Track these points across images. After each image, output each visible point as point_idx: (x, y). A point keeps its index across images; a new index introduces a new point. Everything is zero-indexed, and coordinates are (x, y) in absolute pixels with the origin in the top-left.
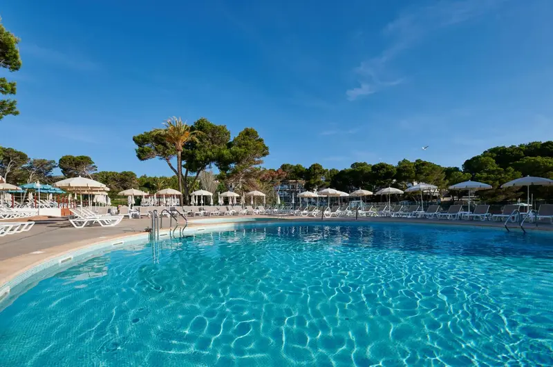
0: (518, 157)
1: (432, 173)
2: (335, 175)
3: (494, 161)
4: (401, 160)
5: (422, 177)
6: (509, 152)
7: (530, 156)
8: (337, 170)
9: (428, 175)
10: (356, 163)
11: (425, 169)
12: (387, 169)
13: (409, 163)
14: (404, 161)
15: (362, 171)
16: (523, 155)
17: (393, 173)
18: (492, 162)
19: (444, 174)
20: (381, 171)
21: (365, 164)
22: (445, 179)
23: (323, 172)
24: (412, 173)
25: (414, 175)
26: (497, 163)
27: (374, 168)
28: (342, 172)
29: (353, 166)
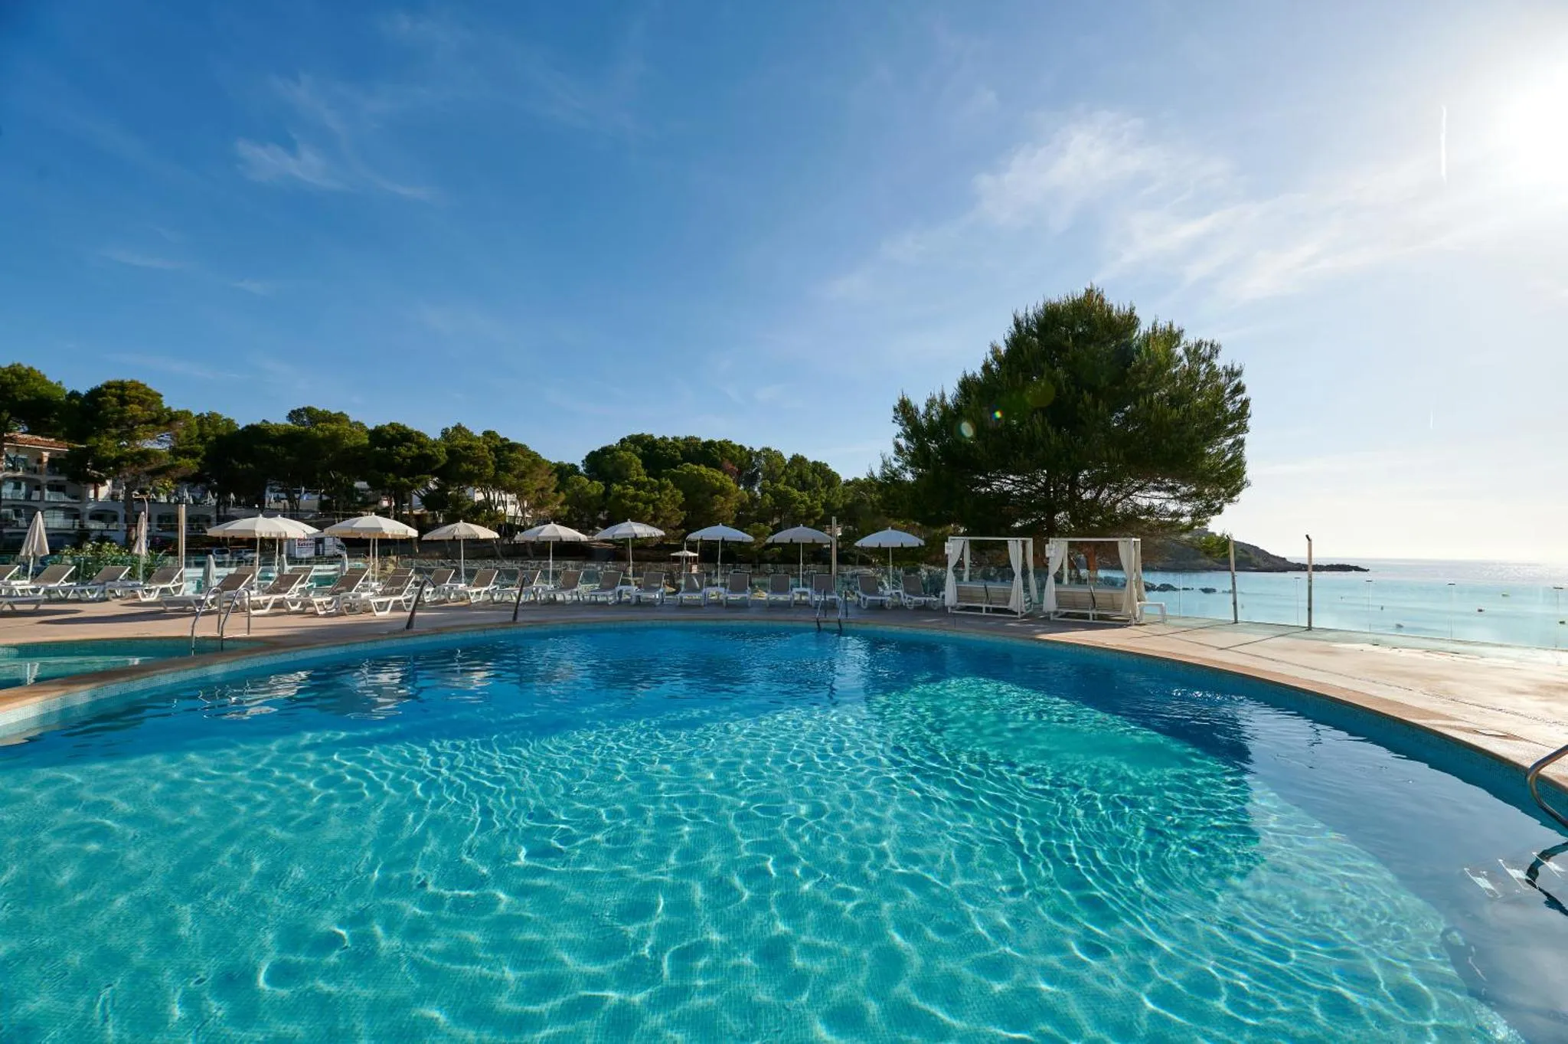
0: (673, 463)
1: (532, 472)
2: (219, 438)
3: (640, 461)
4: (450, 425)
5: (510, 479)
6: (660, 448)
7: (694, 463)
8: (230, 422)
9: (522, 476)
10: (308, 411)
11: (517, 460)
12: (421, 446)
13: (468, 435)
14: (458, 428)
15: (334, 439)
16: (680, 458)
17: (437, 461)
18: (637, 463)
19: (554, 478)
20: (403, 450)
21: (340, 418)
22: (557, 491)
23: (165, 420)
24: (487, 466)
25: (490, 471)
26: (645, 466)
27: (377, 435)
28: (256, 433)
29: (294, 415)
